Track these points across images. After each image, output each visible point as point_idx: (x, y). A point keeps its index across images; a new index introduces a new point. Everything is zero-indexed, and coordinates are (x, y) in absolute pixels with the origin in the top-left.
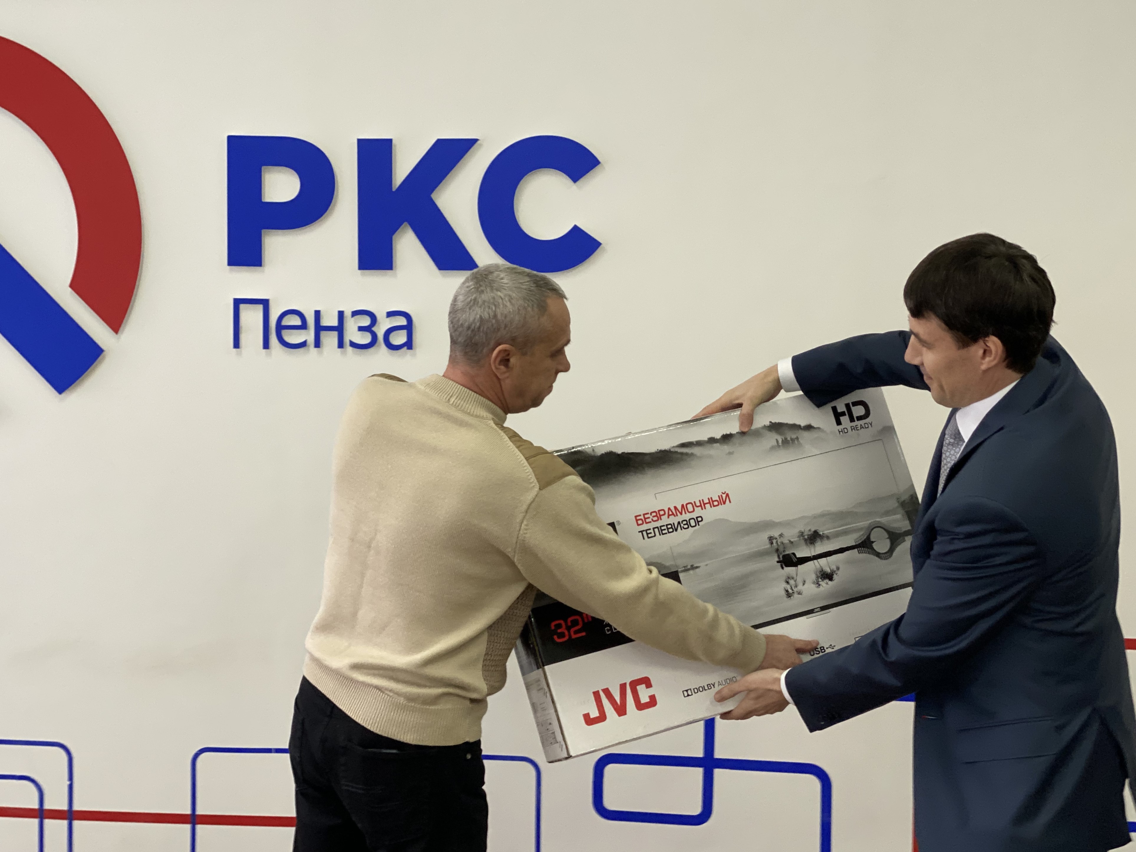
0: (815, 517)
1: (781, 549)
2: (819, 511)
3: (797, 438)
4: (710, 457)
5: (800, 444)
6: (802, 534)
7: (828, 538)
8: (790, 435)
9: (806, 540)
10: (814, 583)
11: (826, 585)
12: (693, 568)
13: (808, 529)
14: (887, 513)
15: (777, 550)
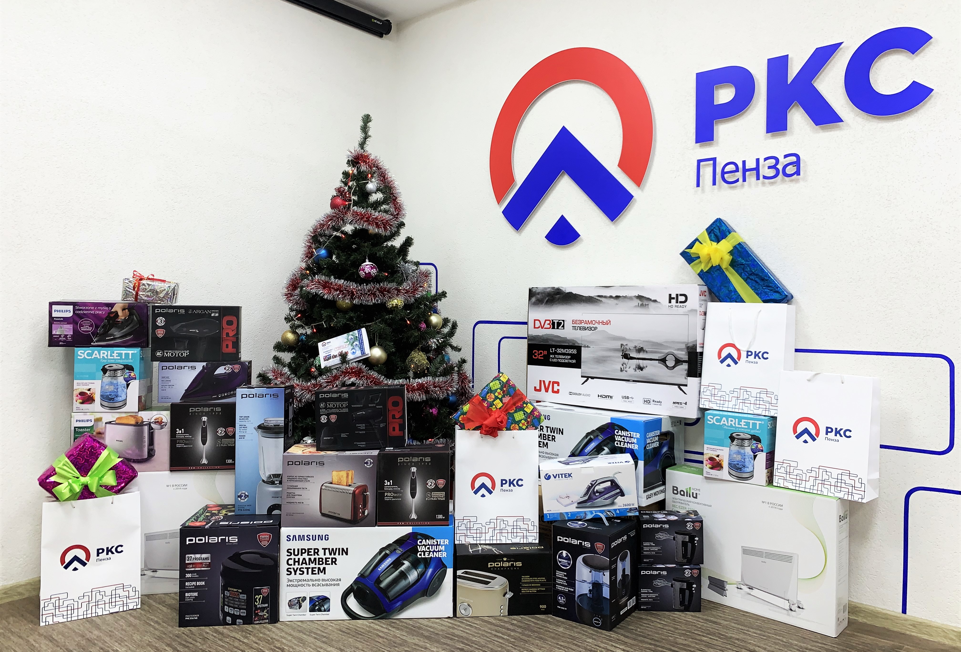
0: (644, 341)
1: (625, 350)
2: (647, 339)
3: (648, 305)
4: (608, 303)
5: (648, 307)
6: (635, 347)
7: (647, 352)
8: (645, 302)
9: (636, 350)
10: (634, 369)
11: (639, 372)
12: (588, 347)
13: (639, 345)
14: (679, 350)
15: (623, 350)
